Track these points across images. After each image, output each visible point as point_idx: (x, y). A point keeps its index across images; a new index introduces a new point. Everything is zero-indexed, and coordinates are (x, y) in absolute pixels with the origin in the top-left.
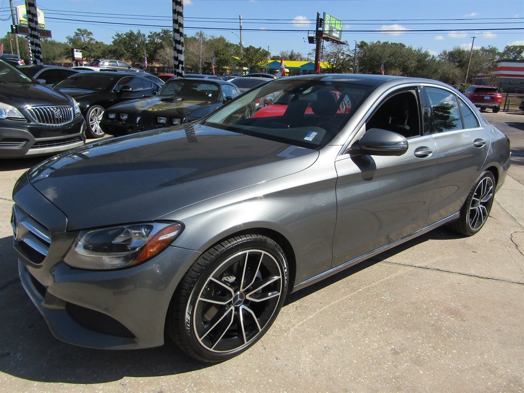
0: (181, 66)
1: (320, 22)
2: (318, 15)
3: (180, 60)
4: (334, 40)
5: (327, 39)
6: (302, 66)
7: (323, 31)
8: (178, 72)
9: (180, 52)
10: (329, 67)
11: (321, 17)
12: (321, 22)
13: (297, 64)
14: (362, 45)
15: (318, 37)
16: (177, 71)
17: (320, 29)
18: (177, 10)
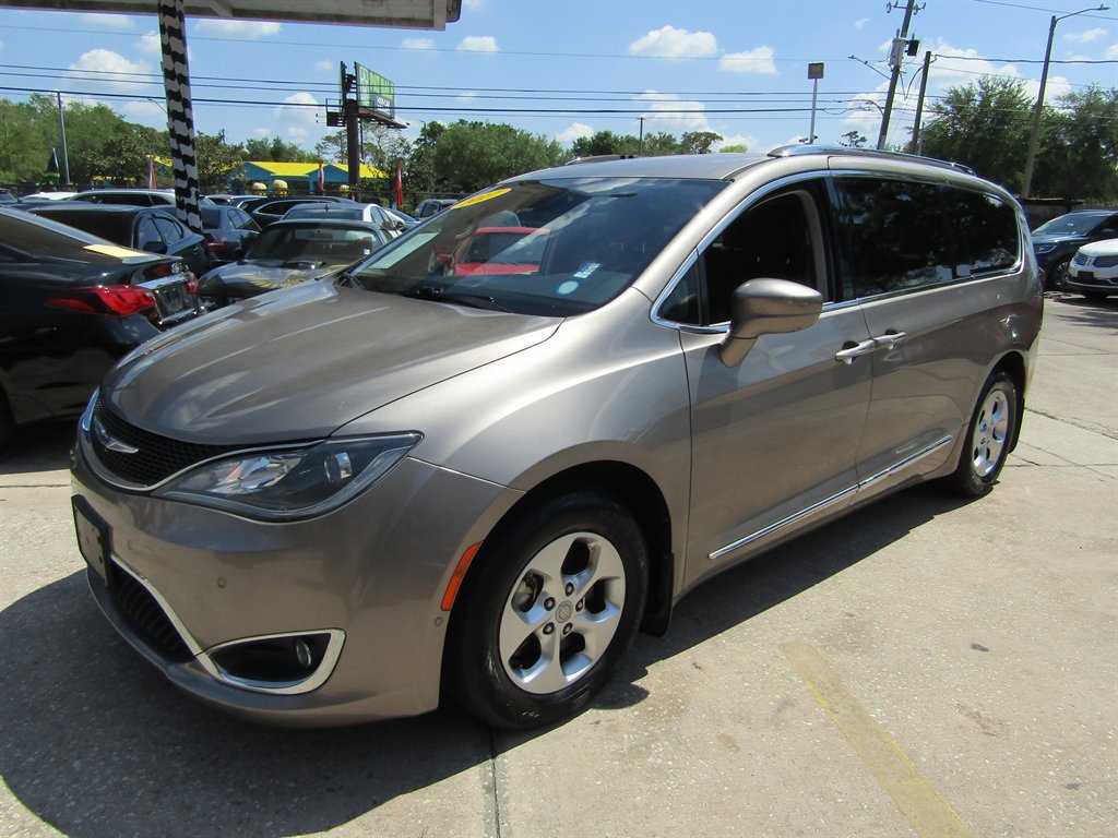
0: (193, 190)
1: (348, 82)
2: (343, 67)
3: (191, 178)
4: (383, 120)
5: (367, 118)
6: (310, 174)
7: (358, 100)
8: (189, 204)
9: (188, 160)
10: (381, 175)
11: (350, 71)
12: (350, 82)
13: (300, 170)
14: (433, 131)
15: (350, 115)
16: (187, 201)
17: (352, 96)
18: (177, 73)
